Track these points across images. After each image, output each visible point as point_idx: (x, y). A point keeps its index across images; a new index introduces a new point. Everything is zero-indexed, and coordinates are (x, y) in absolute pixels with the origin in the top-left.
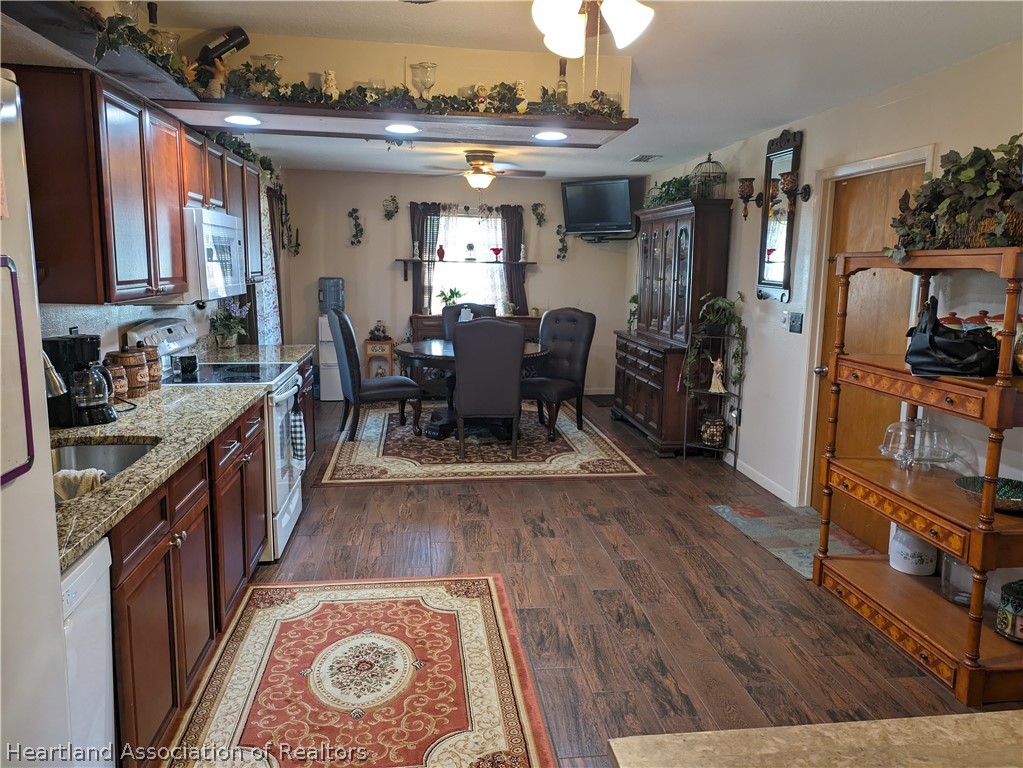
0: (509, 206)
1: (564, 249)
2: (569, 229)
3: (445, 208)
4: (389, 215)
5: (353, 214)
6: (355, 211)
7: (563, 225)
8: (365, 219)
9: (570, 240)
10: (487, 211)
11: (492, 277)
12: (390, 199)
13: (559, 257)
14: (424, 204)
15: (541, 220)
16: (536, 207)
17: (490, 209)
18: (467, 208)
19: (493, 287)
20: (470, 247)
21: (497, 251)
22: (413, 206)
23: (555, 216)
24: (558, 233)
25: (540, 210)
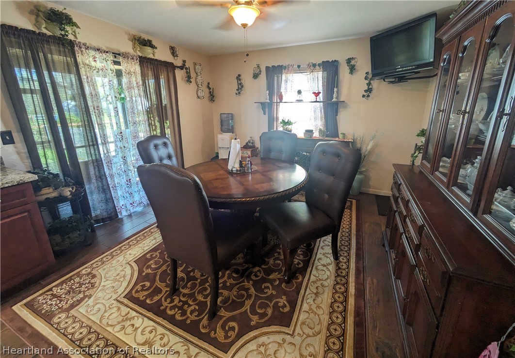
0: (328, 62)
1: (369, 90)
2: (374, 75)
3: (285, 68)
4: (256, 76)
5: (239, 77)
6: (239, 75)
7: (370, 72)
8: (245, 80)
9: (376, 83)
10: (313, 67)
11: (315, 111)
12: (256, 66)
13: (364, 96)
14: (273, 67)
15: (352, 69)
16: (349, 61)
17: (314, 65)
18: (299, 66)
19: (315, 119)
20: (299, 92)
21: (317, 94)
22: (267, 68)
23: (364, 65)
24: (366, 78)
25: (353, 63)
